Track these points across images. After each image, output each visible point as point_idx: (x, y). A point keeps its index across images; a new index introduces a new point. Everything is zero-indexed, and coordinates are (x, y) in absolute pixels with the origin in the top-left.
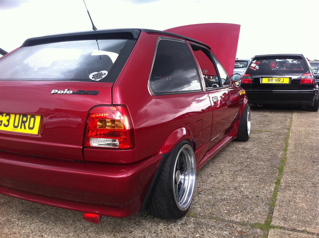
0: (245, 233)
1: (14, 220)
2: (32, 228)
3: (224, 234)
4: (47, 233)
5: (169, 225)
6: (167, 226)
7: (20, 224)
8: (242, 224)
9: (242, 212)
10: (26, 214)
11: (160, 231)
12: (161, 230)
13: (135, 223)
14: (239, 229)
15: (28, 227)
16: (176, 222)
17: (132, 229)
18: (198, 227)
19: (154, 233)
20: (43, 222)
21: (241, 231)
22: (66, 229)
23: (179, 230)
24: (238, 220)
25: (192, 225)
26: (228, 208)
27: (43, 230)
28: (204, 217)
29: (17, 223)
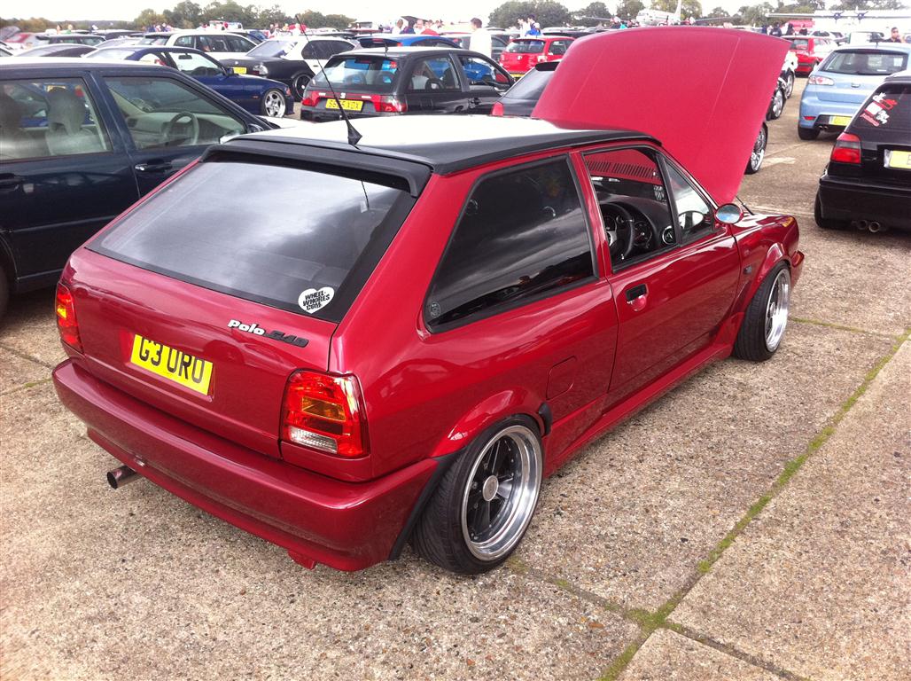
0: (602, 627)
1: (175, 528)
2: (203, 550)
3: (556, 623)
4: (228, 567)
5: (458, 583)
6: (453, 585)
7: (183, 539)
8: (608, 605)
9: (624, 575)
10: (199, 517)
11: (434, 595)
12: (438, 593)
13: (395, 569)
14: (594, 617)
15: (196, 548)
16: (474, 579)
17: (384, 582)
18: (513, 598)
19: (423, 597)
20: (227, 540)
21: (595, 622)
22: (262, 562)
23: (472, 599)
24: (603, 595)
25: (504, 592)
26: (600, 561)
27: (222, 558)
28: (537, 576)
29: (179, 534)
